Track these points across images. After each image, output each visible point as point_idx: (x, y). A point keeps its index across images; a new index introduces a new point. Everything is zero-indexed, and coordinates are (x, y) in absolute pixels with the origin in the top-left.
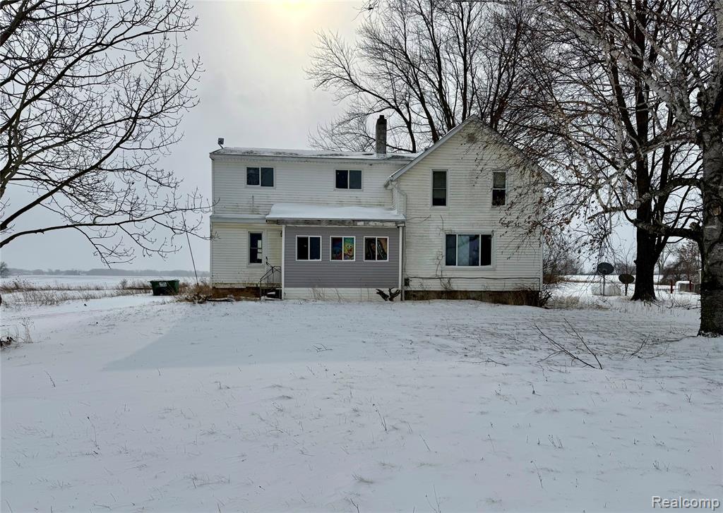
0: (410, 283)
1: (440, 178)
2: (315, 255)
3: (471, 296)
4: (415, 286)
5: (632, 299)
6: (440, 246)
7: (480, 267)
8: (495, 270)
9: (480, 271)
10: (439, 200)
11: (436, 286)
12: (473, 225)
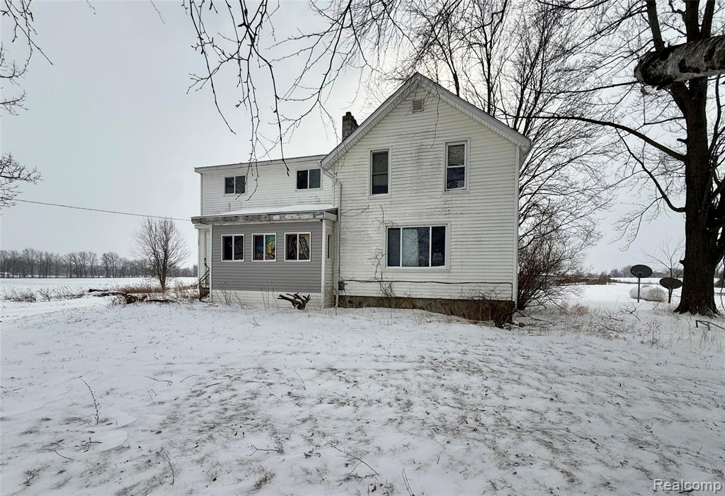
0: (346, 287)
1: (380, 160)
2: (239, 255)
3: (418, 304)
4: (352, 290)
5: (676, 311)
6: (380, 242)
7: (430, 267)
8: (449, 272)
9: (431, 273)
10: (379, 187)
11: (374, 291)
12: (420, 214)
